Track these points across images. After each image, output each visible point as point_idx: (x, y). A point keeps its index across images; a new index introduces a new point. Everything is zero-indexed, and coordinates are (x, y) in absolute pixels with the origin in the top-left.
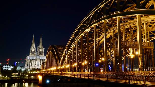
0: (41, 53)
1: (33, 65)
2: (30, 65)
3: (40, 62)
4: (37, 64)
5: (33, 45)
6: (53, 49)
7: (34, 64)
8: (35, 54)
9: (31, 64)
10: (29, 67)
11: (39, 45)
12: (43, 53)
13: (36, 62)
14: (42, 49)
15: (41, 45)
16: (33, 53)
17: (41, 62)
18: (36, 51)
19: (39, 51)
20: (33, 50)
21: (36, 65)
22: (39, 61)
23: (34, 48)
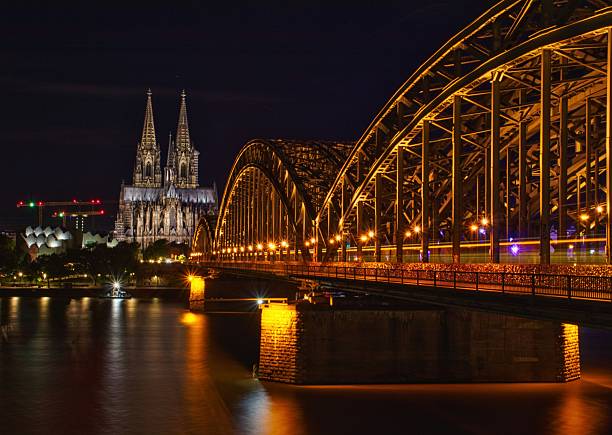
0: (184, 175)
1: (150, 229)
2: (135, 228)
3: (180, 215)
4: (167, 222)
5: (149, 136)
6: (267, 155)
7: (156, 222)
8: (159, 176)
9: (140, 223)
10: (135, 235)
11: (174, 139)
12: (191, 174)
13: (162, 215)
14: (186, 157)
15: (184, 136)
16: (149, 174)
17: (184, 215)
18: (163, 164)
19: (177, 166)
20: (148, 159)
21: (162, 225)
22: (179, 209)
23: (151, 149)
